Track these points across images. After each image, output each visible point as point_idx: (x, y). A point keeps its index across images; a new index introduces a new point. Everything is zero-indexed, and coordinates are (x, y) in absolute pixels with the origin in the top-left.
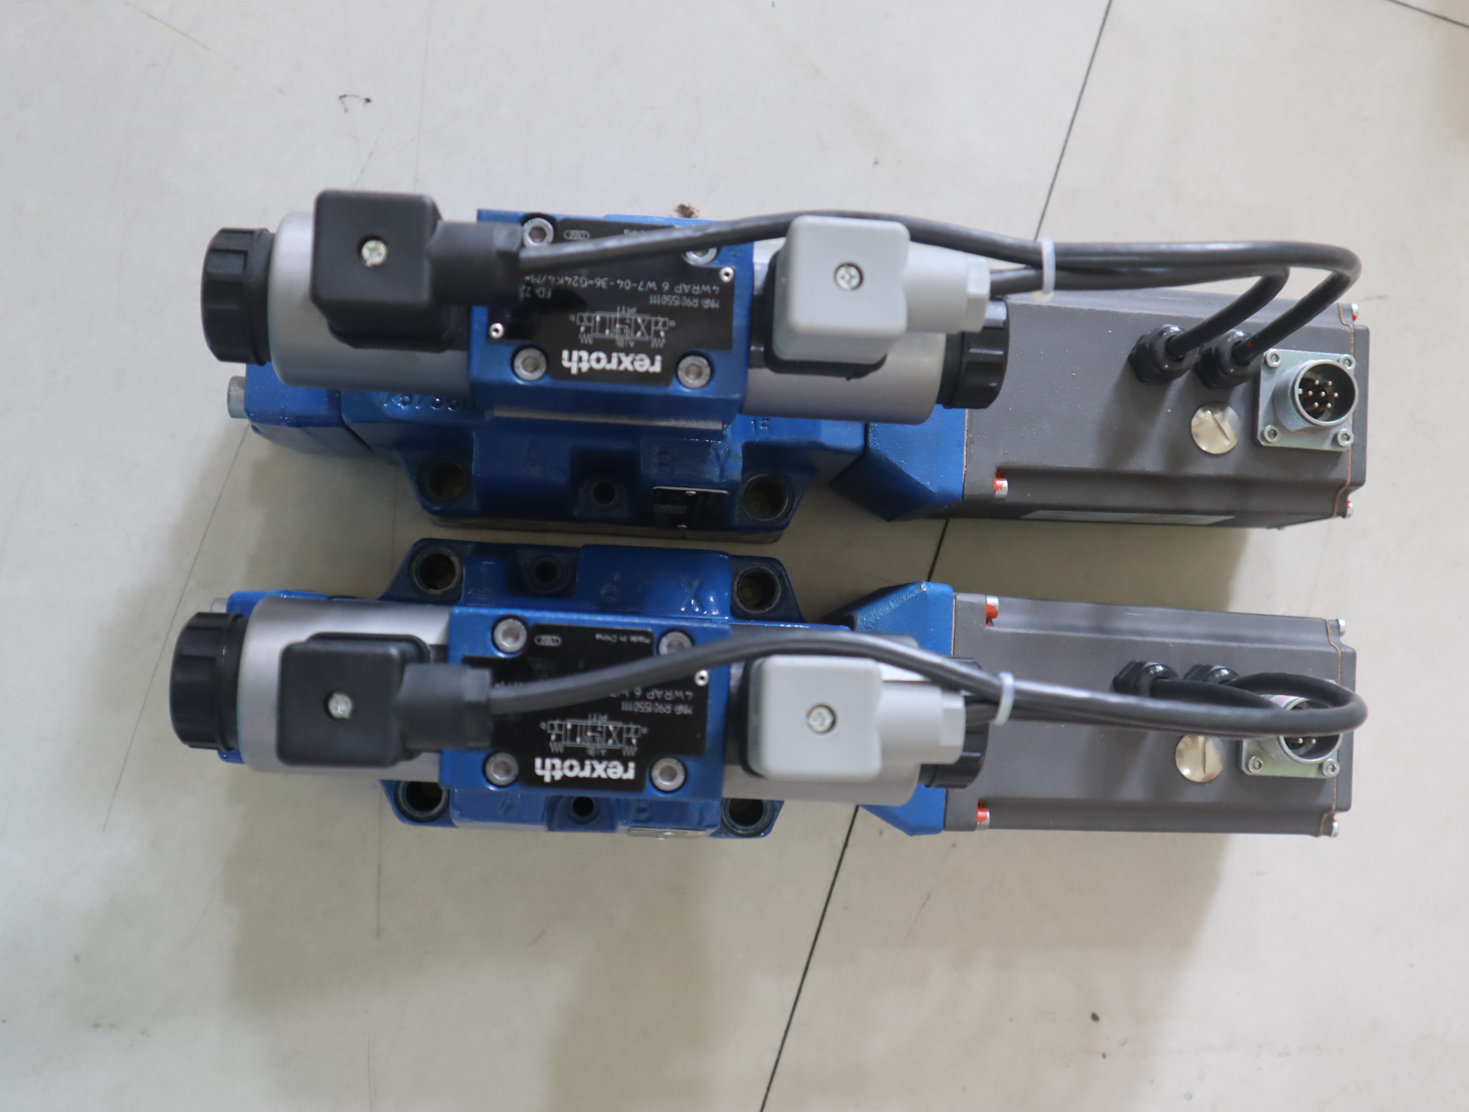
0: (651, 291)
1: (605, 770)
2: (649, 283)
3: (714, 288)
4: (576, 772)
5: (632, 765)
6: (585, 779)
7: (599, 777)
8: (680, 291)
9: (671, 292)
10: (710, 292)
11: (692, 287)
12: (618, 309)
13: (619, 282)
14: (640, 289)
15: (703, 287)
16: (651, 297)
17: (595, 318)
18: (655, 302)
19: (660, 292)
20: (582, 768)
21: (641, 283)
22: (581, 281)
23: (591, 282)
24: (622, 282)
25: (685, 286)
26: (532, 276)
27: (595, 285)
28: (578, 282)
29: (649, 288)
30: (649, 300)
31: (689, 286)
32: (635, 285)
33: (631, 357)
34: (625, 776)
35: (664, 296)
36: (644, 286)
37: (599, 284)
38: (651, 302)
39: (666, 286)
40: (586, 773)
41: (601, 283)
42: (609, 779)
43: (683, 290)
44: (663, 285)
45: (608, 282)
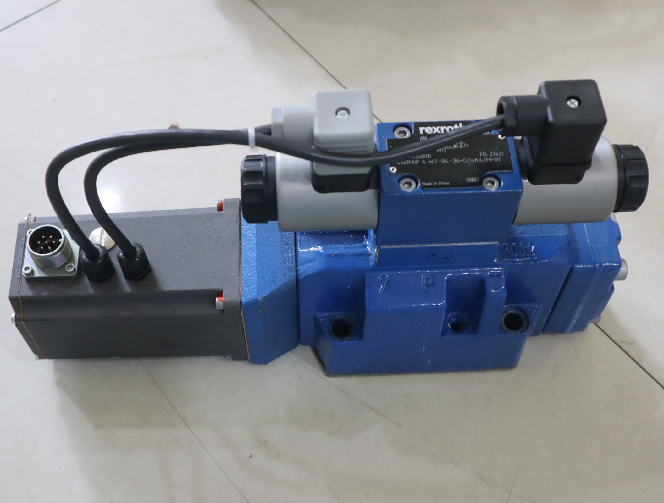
0: (431, 159)
1: (434, 130)
2: (433, 162)
3: (399, 164)
4: (447, 129)
5: (421, 133)
6: (443, 126)
7: (436, 127)
8: (416, 161)
9: (421, 160)
10: (401, 162)
11: (411, 163)
12: (446, 151)
13: (448, 162)
14: (437, 160)
15: (405, 163)
16: (430, 157)
17: (456, 146)
18: (428, 155)
19: (426, 159)
20: (445, 130)
21: (436, 162)
22: (467, 161)
23: (461, 161)
24: (446, 161)
25: (414, 163)
26: (491, 160)
27: (459, 160)
28: (468, 161)
29: (432, 161)
30: (431, 155)
31: (412, 163)
32: (439, 161)
33: (435, 132)
34: (424, 128)
35: (424, 158)
36: (435, 161)
37: (457, 160)
38: (430, 155)
39: (424, 162)
40: (443, 128)
41: (456, 161)
42: (431, 126)
43: (415, 161)
44: (425, 163)
45: (453, 161)
